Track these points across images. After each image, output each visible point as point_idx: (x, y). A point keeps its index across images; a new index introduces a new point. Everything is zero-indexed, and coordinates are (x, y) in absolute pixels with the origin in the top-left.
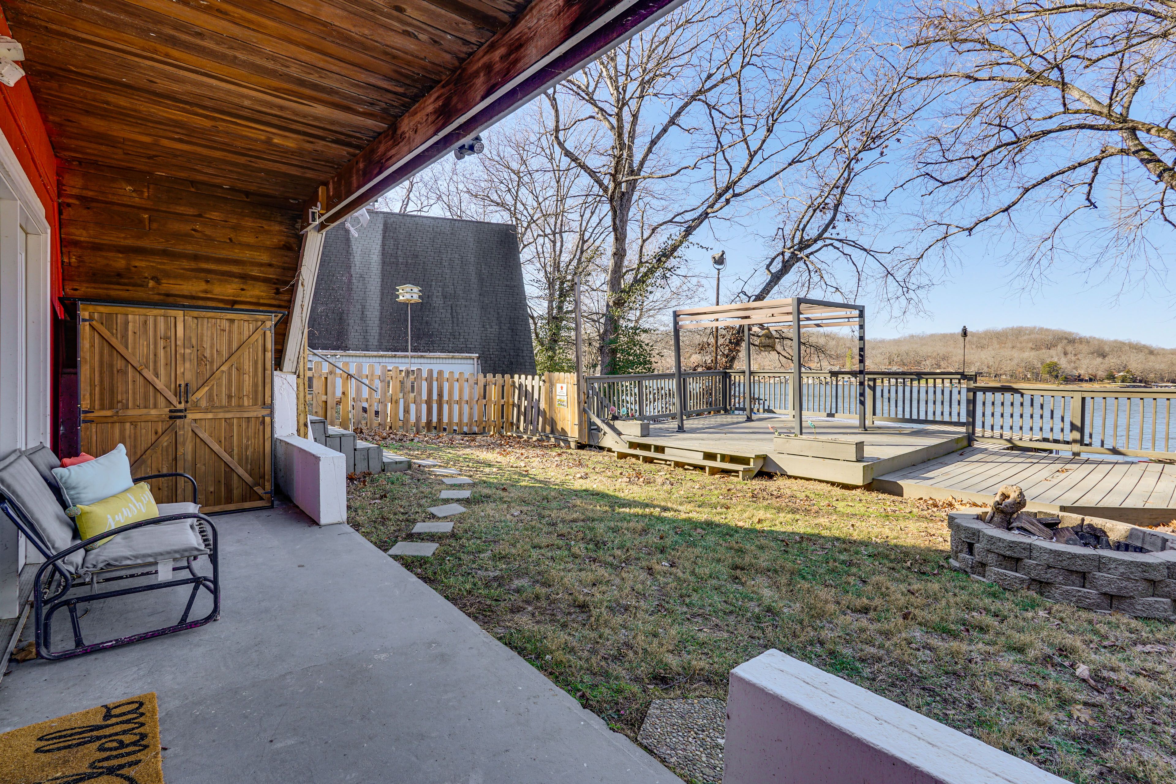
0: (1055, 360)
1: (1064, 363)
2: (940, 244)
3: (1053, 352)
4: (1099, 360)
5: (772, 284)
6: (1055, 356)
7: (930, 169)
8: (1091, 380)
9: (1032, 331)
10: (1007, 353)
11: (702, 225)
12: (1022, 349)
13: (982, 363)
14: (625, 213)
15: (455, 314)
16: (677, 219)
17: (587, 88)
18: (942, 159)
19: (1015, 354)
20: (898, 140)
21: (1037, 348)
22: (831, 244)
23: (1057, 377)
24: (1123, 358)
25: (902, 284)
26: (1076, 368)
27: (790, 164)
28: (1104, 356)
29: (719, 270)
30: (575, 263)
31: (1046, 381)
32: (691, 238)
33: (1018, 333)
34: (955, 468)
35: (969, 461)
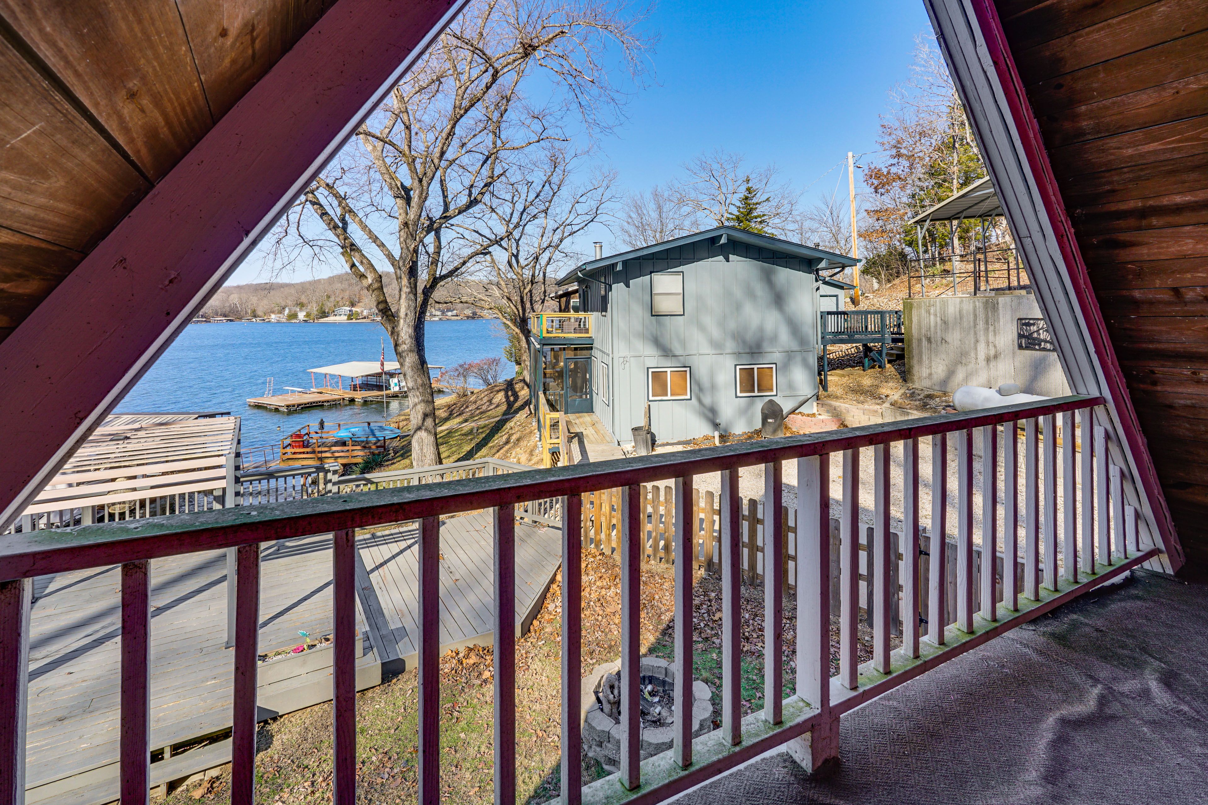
34: (385, 592)
35: (373, 571)
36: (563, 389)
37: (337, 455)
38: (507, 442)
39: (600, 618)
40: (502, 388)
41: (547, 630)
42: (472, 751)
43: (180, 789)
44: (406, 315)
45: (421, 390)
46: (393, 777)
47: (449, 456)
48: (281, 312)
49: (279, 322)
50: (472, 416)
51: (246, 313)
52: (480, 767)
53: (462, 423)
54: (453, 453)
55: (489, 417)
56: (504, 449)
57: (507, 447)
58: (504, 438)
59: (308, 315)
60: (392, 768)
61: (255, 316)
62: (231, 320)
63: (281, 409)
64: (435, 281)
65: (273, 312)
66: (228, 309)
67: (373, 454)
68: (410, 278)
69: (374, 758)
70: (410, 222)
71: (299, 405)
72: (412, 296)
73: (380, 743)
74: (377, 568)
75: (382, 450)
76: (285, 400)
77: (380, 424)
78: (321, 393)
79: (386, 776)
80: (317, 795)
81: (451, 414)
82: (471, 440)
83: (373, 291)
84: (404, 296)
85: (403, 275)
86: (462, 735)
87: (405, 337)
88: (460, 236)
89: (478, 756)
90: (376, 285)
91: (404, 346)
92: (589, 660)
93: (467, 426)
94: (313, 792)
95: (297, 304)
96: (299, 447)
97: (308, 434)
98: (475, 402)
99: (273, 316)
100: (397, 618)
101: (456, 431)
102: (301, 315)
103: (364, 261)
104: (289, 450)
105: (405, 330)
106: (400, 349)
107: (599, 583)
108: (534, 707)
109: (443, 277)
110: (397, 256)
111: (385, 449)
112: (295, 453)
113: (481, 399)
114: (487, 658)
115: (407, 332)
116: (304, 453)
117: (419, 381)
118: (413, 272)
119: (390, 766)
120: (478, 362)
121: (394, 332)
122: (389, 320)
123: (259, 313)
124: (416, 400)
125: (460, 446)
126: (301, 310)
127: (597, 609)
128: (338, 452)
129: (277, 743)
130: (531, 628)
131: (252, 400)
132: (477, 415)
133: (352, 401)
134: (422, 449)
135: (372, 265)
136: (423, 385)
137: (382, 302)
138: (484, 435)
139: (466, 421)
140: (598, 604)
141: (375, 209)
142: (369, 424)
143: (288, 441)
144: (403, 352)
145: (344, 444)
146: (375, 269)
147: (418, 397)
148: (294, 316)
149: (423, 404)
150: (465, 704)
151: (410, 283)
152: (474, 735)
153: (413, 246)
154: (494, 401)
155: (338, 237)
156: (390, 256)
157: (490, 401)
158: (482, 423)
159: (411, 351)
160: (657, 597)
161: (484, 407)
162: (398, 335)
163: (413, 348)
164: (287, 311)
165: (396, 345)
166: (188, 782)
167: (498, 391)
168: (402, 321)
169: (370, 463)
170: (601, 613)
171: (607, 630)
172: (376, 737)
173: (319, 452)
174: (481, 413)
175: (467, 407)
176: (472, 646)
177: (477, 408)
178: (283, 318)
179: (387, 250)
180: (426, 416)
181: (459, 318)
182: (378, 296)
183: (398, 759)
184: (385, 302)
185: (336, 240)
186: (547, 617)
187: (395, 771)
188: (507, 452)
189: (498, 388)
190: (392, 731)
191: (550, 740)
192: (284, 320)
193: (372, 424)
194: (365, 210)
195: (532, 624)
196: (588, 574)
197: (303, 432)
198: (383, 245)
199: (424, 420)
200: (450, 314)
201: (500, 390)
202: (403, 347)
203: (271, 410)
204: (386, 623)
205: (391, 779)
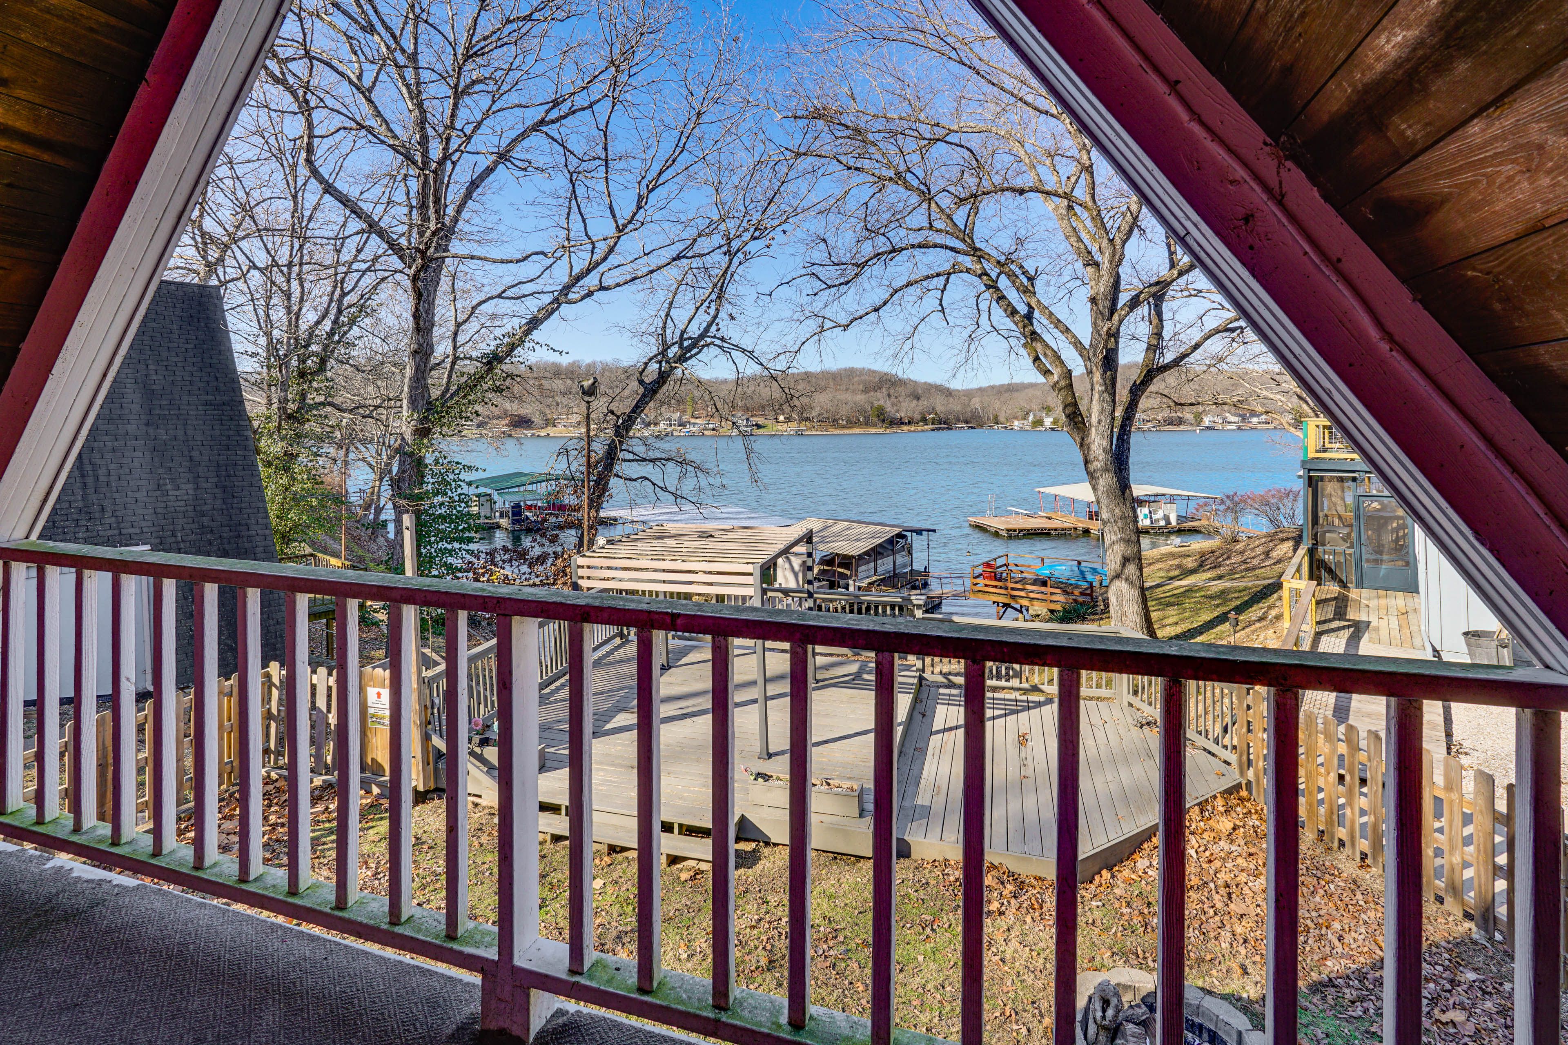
0: (882, 403)
1: (889, 408)
2: (816, 337)
3: (879, 394)
4: (915, 402)
5: (647, 399)
6: (880, 399)
7: (816, 269)
8: (909, 423)
9: (861, 372)
10: (843, 396)
11: (552, 317)
12: (854, 392)
13: (822, 408)
14: (432, 289)
15: (88, 468)
16: (508, 294)
17: (360, 77)
18: (828, 262)
19: (849, 396)
20: (784, 232)
21: (866, 391)
22: (712, 343)
23: (884, 421)
24: (932, 400)
25: (787, 391)
26: (898, 411)
27: (674, 259)
28: (917, 398)
29: (588, 402)
30: (327, 325)
31: (874, 425)
32: (536, 335)
33: (850, 373)
34: (936, 761)
35: (938, 732)
36: (1352, 546)
37: (1032, 595)
38: (1261, 619)
39: (1211, 912)
40: (1290, 535)
41: (1116, 891)
42: (917, 981)
43: (678, 866)
44: (1099, 422)
45: (1120, 524)
46: (826, 957)
47: (1177, 623)
48: (1025, 418)
49: (1022, 429)
50: (1232, 572)
51: (988, 419)
52: (914, 1003)
53: (1214, 579)
54: (1183, 620)
55: (1257, 578)
56: (1253, 627)
57: (1258, 625)
58: (1260, 614)
59: (1055, 422)
60: (830, 948)
61: (997, 423)
62: (972, 428)
63: (1001, 533)
64: (1151, 373)
65: (1016, 418)
66: (970, 415)
67: (1075, 601)
68: (1105, 372)
69: (822, 929)
70: (1099, 297)
71: (1021, 531)
72: (1107, 397)
73: (838, 917)
74: (944, 730)
75: (1088, 599)
76: (1007, 522)
77: (1092, 565)
78: (1050, 518)
79: (821, 952)
80: (755, 932)
81: (1201, 566)
82: (1218, 606)
83: (1059, 391)
84: (1096, 397)
85: (1094, 369)
86: (921, 958)
87: (1097, 452)
88: (1216, 306)
89: (920, 990)
90: (1063, 383)
91: (1097, 463)
92: (1150, 959)
93: (1218, 586)
94: (753, 927)
95: (1043, 408)
96: (991, 578)
97: (1007, 565)
98: (1243, 552)
99: (1016, 423)
100: (929, 793)
101: (1200, 589)
102: (1048, 422)
103: (1049, 353)
104: (980, 580)
105: (1098, 443)
106: (1091, 467)
107: (1240, 861)
108: (1026, 977)
109: (1166, 368)
110: (1086, 343)
111: (1092, 599)
112: (986, 586)
113: (1253, 549)
114: (1008, 886)
115: (1100, 445)
116: (996, 587)
117: (1118, 512)
118: (1109, 362)
119: (831, 945)
120: (1262, 493)
121: (1084, 445)
122: (1078, 428)
123: (1002, 419)
124: (1114, 538)
125: (1197, 612)
126: (1047, 415)
127: (1217, 897)
128: (1032, 592)
129: (759, 867)
130: (1097, 877)
131: (973, 519)
132: (1241, 571)
133: (1087, 532)
134: (1122, 606)
135: (1059, 357)
136: (1123, 517)
137: (1069, 405)
138: (1239, 603)
139: (1220, 577)
140: (1223, 891)
141: (1079, 282)
142: (1079, 563)
143: (980, 570)
144: (1095, 471)
145: (1044, 583)
146: (1062, 362)
147: (1115, 534)
148: (1039, 422)
149: (1122, 544)
150: (946, 926)
151: (1104, 379)
152: (932, 966)
153: (1105, 329)
154: (1274, 554)
155: (1016, 324)
156: (1077, 344)
157: (1267, 554)
158: (1242, 584)
159: (1106, 470)
160: (1336, 926)
161: (1255, 562)
162: (1088, 449)
163: (1109, 467)
164: (1031, 417)
165: (1086, 462)
166: (685, 863)
167: (1283, 540)
168: (1093, 430)
169: (1070, 612)
170: (1219, 905)
171: (1212, 935)
172: (838, 909)
173: (1012, 589)
174: (1247, 570)
175: (1229, 558)
176: (996, 864)
177: (1244, 562)
178: (1027, 425)
179: (1074, 336)
180: (1126, 560)
181: (1271, 426)
182: (1064, 398)
183: (843, 943)
184: (1075, 404)
185: (1014, 327)
186: (1126, 873)
187: (831, 953)
188: (1253, 632)
189: (1284, 535)
190: (856, 912)
191: (1015, 1027)
192: (1029, 428)
193: (1083, 564)
194: (1067, 285)
195: (1099, 873)
196: (1232, 842)
197: (1000, 562)
198: (1068, 330)
199: (1123, 565)
200: (1255, 420)
201: (1288, 539)
202: (1097, 465)
203: (990, 532)
204: (915, 795)
205: (823, 957)
